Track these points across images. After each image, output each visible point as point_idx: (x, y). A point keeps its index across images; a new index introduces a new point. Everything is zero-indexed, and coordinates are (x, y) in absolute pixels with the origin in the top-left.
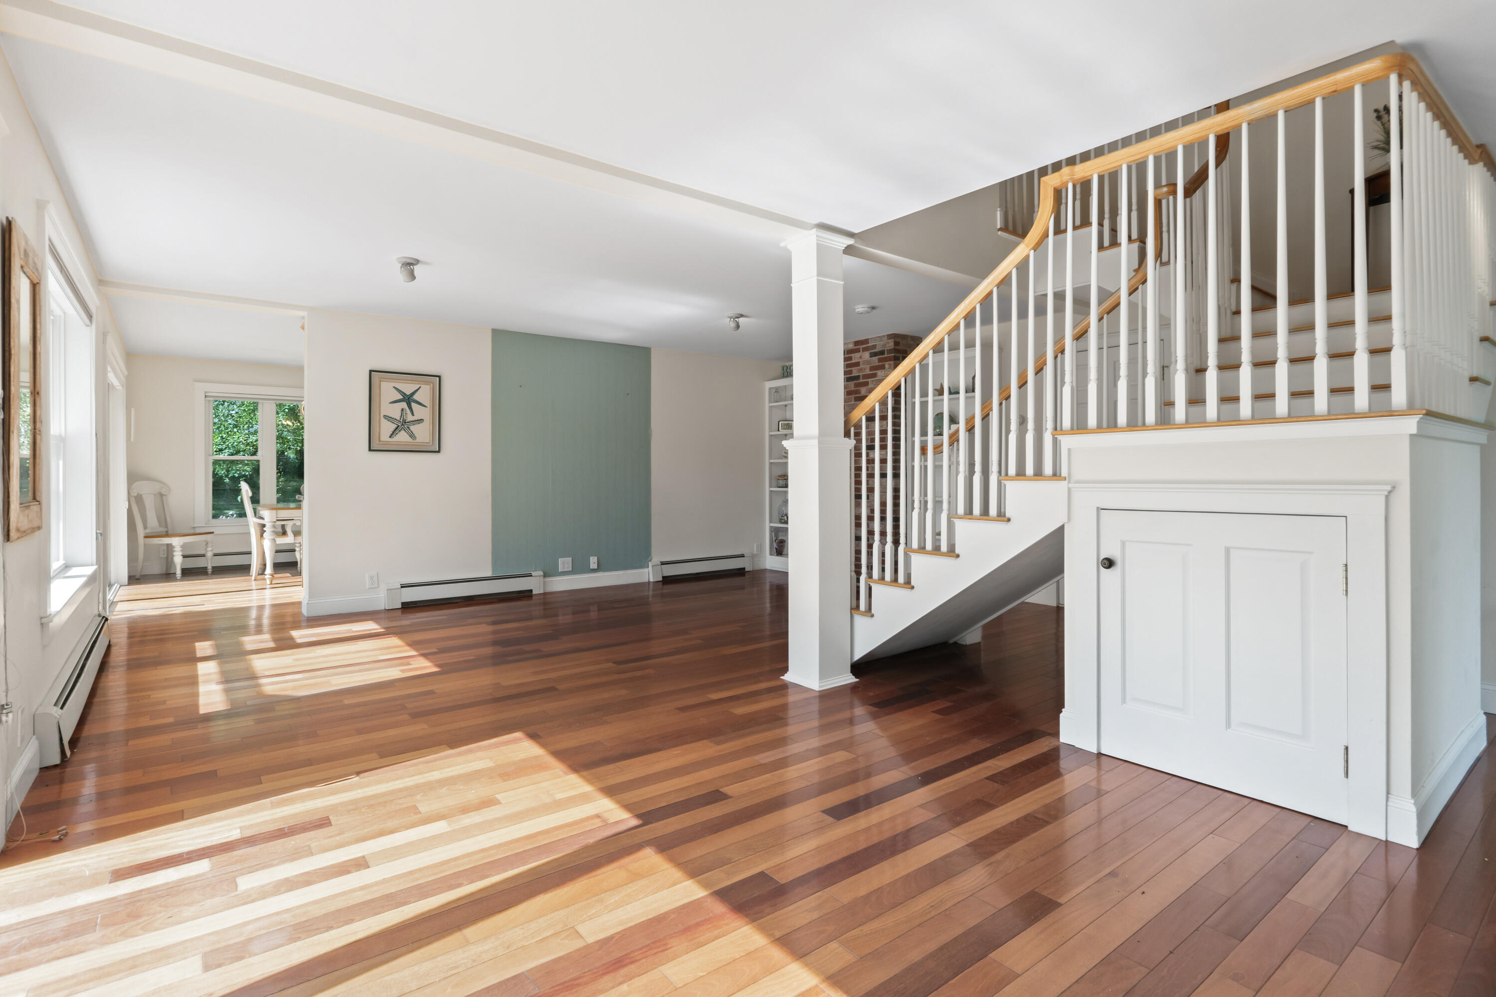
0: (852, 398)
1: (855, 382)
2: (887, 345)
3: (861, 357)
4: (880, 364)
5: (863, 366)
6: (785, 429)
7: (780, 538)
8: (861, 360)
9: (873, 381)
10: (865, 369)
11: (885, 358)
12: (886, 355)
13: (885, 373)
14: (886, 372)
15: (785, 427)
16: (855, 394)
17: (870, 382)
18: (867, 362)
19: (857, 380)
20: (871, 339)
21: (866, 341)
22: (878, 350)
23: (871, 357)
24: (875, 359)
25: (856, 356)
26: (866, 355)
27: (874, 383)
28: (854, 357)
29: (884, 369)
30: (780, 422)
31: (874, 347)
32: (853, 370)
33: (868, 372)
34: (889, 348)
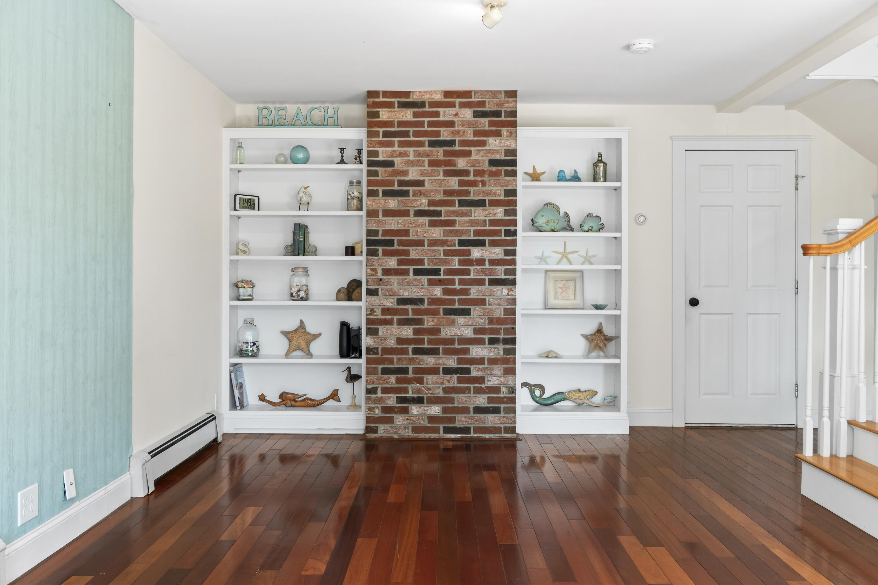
0: (439, 171)
1: (445, 148)
2: (506, 105)
3: (456, 115)
4: (494, 129)
5: (461, 128)
6: (245, 208)
7: (239, 382)
8: (456, 119)
9: (479, 151)
10: (464, 132)
11: (502, 121)
12: (503, 118)
13: (501, 143)
14: (503, 141)
15: (245, 204)
16: (445, 166)
17: (473, 152)
18: (470, 124)
19: (451, 146)
20: (476, 92)
21: (467, 94)
22: (489, 110)
23: (475, 117)
24: (485, 121)
25: (447, 112)
26: (467, 114)
27: (481, 153)
28: (444, 112)
29: (501, 136)
30: (238, 197)
31: (482, 104)
32: (442, 132)
33: (470, 137)
34: (508, 110)
